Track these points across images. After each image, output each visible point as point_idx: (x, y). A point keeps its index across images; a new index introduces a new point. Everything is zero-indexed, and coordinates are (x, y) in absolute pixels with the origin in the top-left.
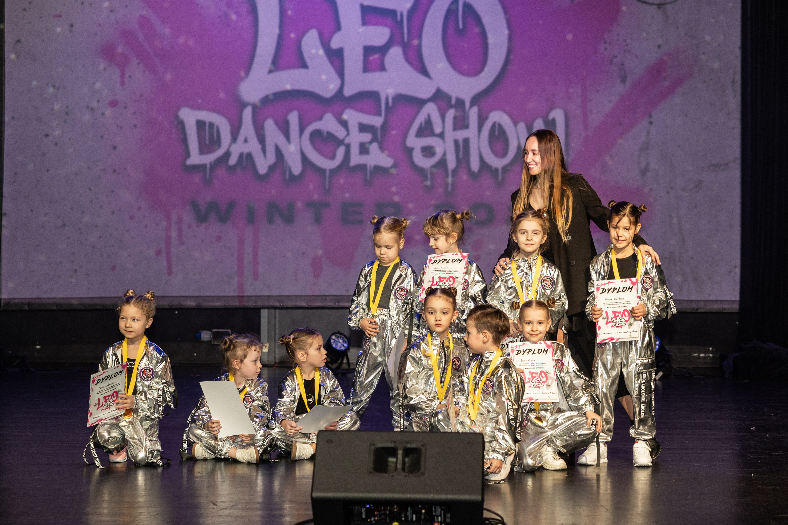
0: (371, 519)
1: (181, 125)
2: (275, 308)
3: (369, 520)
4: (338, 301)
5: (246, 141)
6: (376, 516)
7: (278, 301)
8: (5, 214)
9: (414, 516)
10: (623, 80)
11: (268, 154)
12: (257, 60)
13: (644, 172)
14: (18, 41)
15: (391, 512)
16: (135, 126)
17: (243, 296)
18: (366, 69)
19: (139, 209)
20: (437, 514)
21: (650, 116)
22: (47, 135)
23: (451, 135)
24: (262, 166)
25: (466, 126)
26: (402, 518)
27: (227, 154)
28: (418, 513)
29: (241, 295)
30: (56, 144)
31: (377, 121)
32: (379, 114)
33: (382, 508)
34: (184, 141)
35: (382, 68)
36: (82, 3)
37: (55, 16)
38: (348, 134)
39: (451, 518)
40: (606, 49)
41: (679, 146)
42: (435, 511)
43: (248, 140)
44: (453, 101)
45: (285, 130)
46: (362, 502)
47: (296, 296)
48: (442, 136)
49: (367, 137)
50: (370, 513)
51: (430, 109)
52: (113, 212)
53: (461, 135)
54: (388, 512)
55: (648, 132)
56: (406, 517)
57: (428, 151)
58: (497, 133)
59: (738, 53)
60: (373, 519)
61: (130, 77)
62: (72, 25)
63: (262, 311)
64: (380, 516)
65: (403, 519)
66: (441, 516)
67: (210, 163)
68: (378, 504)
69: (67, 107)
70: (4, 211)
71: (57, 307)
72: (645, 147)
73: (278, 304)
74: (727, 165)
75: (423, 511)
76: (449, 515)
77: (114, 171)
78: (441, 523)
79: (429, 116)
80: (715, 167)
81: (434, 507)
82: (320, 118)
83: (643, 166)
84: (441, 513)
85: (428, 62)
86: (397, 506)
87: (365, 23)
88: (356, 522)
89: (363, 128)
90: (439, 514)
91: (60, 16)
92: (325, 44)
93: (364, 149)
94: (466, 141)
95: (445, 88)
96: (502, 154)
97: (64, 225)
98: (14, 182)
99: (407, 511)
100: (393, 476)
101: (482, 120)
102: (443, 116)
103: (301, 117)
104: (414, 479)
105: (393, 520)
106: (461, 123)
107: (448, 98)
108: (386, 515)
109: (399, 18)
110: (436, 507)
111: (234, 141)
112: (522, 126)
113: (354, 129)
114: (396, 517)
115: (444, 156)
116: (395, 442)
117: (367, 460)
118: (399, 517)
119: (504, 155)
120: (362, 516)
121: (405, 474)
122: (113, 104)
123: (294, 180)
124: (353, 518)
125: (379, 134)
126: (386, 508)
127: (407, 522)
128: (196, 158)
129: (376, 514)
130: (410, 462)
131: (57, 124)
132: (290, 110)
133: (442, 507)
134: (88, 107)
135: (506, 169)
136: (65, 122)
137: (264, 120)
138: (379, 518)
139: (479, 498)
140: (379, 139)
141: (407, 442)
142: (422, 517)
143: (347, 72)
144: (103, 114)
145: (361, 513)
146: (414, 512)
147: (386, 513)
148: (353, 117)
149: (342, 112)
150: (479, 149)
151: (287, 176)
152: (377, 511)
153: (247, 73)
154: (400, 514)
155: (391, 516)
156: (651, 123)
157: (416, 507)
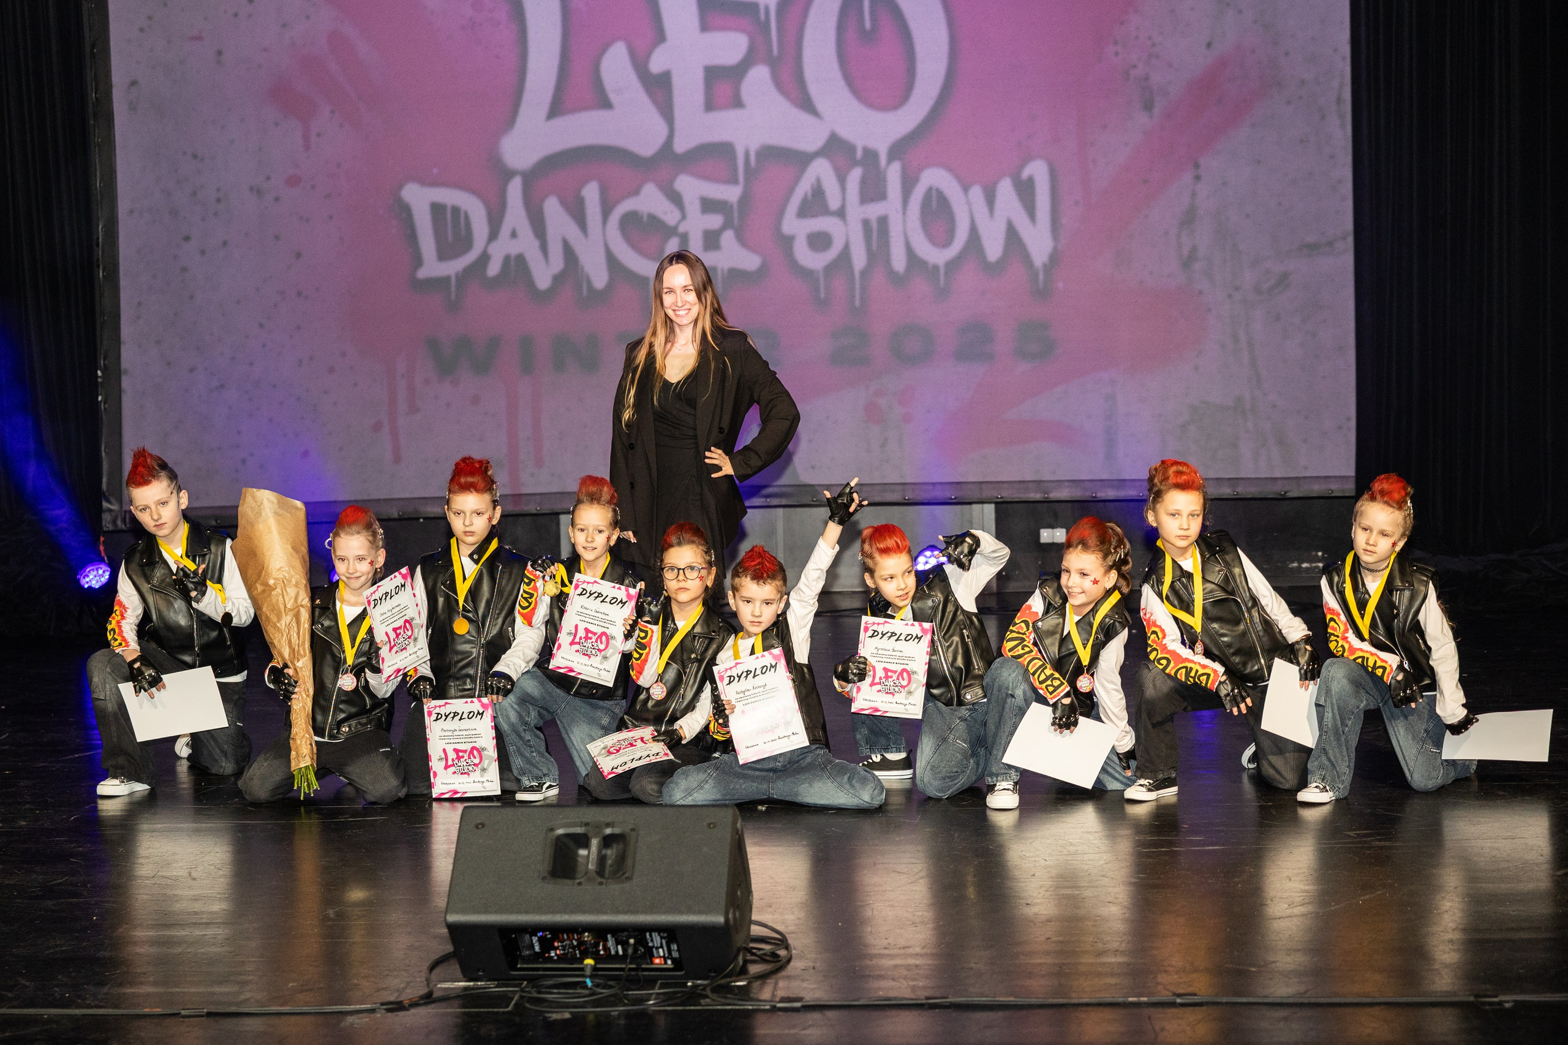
0: (549, 953)
1: (405, 212)
3: (547, 955)
5: (514, 235)
6: (556, 948)
8: (126, 372)
9: (620, 947)
10: (1148, 106)
11: (551, 255)
12: (527, 96)
13: (1188, 262)
14: (134, 83)
16: (331, 217)
17: (520, 495)
18: (710, 105)
19: (343, 355)
20: (656, 945)
21: (1197, 166)
22: (187, 239)
23: (856, 212)
24: (543, 278)
25: (882, 196)
26: (599, 951)
27: (484, 258)
28: (624, 944)
29: (517, 492)
31: (731, 193)
32: (735, 181)
33: (565, 937)
34: (412, 236)
35: (737, 103)
36: (236, 15)
37: (192, 39)
38: (684, 217)
39: (678, 950)
40: (1117, 54)
41: (1248, 216)
42: (652, 941)
43: (518, 233)
44: (859, 154)
45: (578, 212)
46: (533, 929)
48: (841, 213)
49: (715, 221)
50: (546, 945)
51: (821, 170)
52: (300, 363)
53: (874, 211)
54: (575, 943)
55: (1194, 194)
56: (605, 948)
57: (820, 241)
58: (934, 204)
59: (1346, 50)
60: (553, 954)
61: (319, 135)
62: (220, 53)
64: (564, 950)
65: (602, 952)
66: (662, 947)
67: (457, 275)
68: (558, 931)
70: (125, 364)
71: (216, 521)
72: (1189, 219)
74: (1330, 244)
75: (632, 941)
76: (674, 947)
77: (299, 294)
78: (665, 957)
79: (818, 180)
80: (1312, 248)
81: (648, 933)
82: (636, 192)
83: (1186, 251)
84: (661, 943)
85: (814, 89)
86: (589, 933)
87: (705, 27)
88: (526, 958)
89: (709, 205)
90: (659, 945)
91: (199, 38)
92: (640, 65)
93: (712, 240)
94: (883, 221)
95: (845, 133)
96: (943, 240)
97: (222, 386)
98: (139, 317)
99: (606, 940)
100: (580, 884)
101: (908, 184)
102: (842, 180)
103: (604, 192)
104: (614, 889)
105: (585, 955)
106: (873, 191)
107: (850, 148)
108: (574, 947)
109: (762, 16)
110: (653, 934)
111: (493, 235)
112: (976, 192)
113: (693, 207)
114: (591, 950)
115: (847, 247)
116: (587, 824)
117: (539, 856)
118: (594, 950)
119: (947, 243)
120: (534, 949)
121: (602, 880)
122: (293, 181)
123: (597, 298)
124: (521, 953)
125: (736, 215)
126: (570, 935)
127: (609, 957)
128: (432, 267)
129: (556, 944)
130: (614, 857)
131: (203, 219)
132: (585, 182)
133: (662, 934)
134: (251, 189)
135: (953, 265)
136: (216, 214)
137: (543, 200)
138: (562, 952)
139: (721, 919)
140: (736, 221)
141: (608, 825)
142: (630, 951)
143: (678, 113)
144: (277, 199)
145: (532, 946)
146: (617, 943)
147: (572, 944)
148: (690, 187)
149: (672, 181)
150: (905, 234)
151: (585, 292)
152: (558, 941)
153: (511, 121)
154: (597, 944)
155: (582, 947)
156: (1198, 178)
157: (619, 934)
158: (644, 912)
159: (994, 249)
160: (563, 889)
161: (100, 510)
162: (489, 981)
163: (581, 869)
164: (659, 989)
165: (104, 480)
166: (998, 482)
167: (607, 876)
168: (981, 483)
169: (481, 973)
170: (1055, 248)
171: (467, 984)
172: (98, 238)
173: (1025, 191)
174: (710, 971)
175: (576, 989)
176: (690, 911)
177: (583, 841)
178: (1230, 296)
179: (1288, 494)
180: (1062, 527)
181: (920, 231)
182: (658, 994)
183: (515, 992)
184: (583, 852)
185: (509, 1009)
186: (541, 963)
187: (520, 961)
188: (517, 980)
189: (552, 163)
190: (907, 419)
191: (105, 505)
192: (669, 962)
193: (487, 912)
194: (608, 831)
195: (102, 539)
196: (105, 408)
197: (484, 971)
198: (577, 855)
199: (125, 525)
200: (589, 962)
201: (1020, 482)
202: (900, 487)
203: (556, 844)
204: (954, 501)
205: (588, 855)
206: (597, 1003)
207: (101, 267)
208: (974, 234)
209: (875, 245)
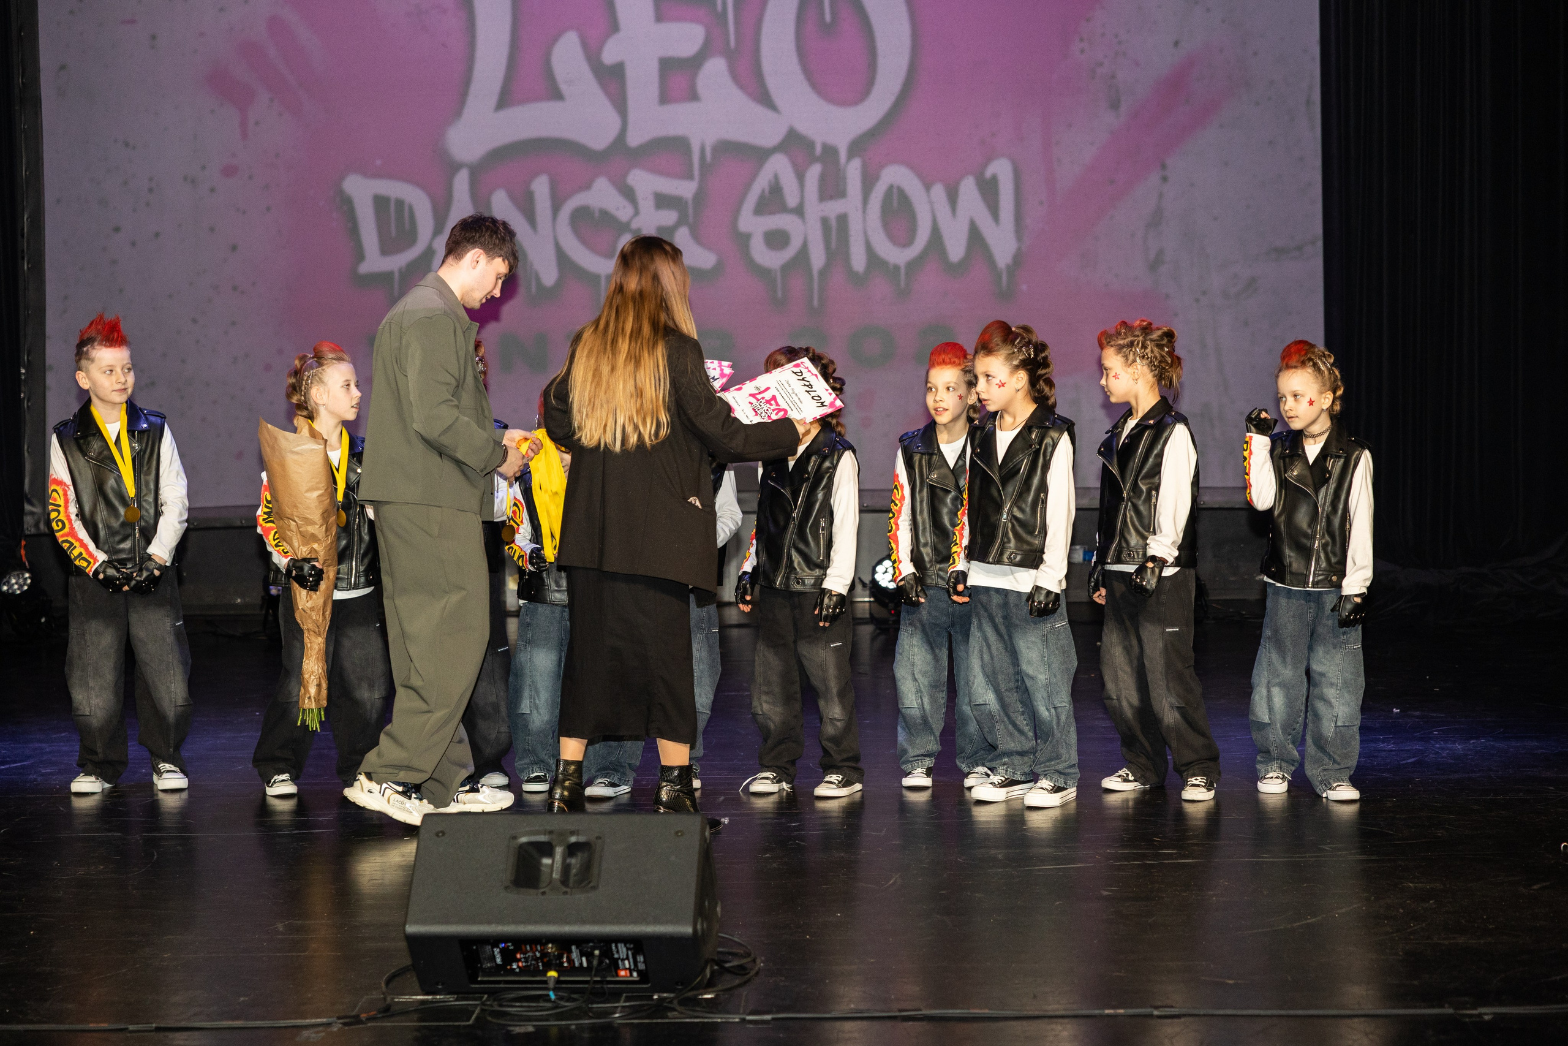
0: (511, 965)
1: (347, 205)
3: (509, 967)
6: (519, 960)
8: (51, 368)
9: (584, 959)
10: (1115, 105)
12: (475, 88)
13: (1154, 265)
14: (63, 67)
16: (268, 209)
18: (665, 98)
19: (280, 352)
20: (621, 957)
21: (1164, 167)
22: (117, 230)
23: (815, 210)
25: (841, 194)
26: (563, 963)
27: (428, 254)
28: (589, 956)
30: (134, 244)
31: (686, 189)
32: (690, 177)
33: (528, 948)
34: (353, 230)
35: (693, 96)
37: (125, 22)
38: (637, 213)
39: (645, 962)
40: (1082, 51)
41: (1215, 219)
42: (618, 952)
44: (818, 149)
45: (527, 207)
46: (494, 940)
48: (799, 211)
49: (668, 218)
50: (509, 957)
51: (779, 166)
52: (235, 359)
53: (833, 208)
54: (538, 955)
55: (1161, 195)
56: (570, 960)
57: (777, 240)
58: (895, 204)
59: (1315, 51)
60: (515, 967)
61: (257, 123)
62: (154, 37)
64: (525, 962)
65: (566, 965)
66: (627, 958)
67: (400, 270)
68: (520, 942)
69: (151, 179)
70: (48, 362)
72: (1156, 220)
74: (1299, 248)
75: (597, 952)
76: (641, 958)
77: (235, 288)
78: (630, 970)
79: (776, 177)
80: (1281, 253)
81: (613, 945)
82: (588, 186)
83: (1152, 254)
84: (627, 955)
85: (772, 83)
86: (552, 944)
87: (660, 17)
88: (487, 971)
89: (663, 201)
90: (625, 957)
91: (132, 22)
92: (592, 56)
94: (843, 219)
95: (804, 128)
96: (905, 239)
97: (153, 383)
98: (65, 312)
99: (570, 952)
100: (544, 893)
101: (869, 181)
102: (800, 177)
103: (554, 186)
104: (580, 898)
105: (548, 967)
106: (832, 188)
107: (810, 145)
108: (536, 959)
109: (719, 7)
110: (619, 945)
111: (438, 230)
112: (939, 191)
113: (646, 204)
114: (554, 962)
115: (805, 246)
116: (551, 832)
117: (503, 866)
118: (558, 963)
119: (907, 243)
120: (495, 961)
121: (565, 889)
122: (229, 171)
123: (547, 294)
124: (482, 965)
125: (690, 211)
126: (534, 946)
127: (573, 969)
128: (374, 262)
129: (518, 957)
130: (578, 866)
131: (134, 210)
132: (535, 175)
133: (628, 945)
134: (185, 178)
135: (914, 266)
136: (148, 205)
137: (490, 193)
138: (524, 964)
139: (689, 930)
140: (691, 220)
141: (572, 833)
142: (595, 962)
143: (630, 105)
144: (212, 190)
145: (494, 958)
146: (581, 957)
147: (535, 955)
148: (643, 182)
149: (624, 176)
150: (865, 233)
151: (534, 289)
152: (521, 954)
153: (458, 113)
154: (560, 957)
155: (545, 960)
156: (1165, 179)
157: (584, 945)
158: (611, 923)
159: (956, 250)
160: (528, 898)
161: (21, 512)
162: (448, 994)
163: (544, 878)
164: (625, 1002)
165: (27, 481)
167: (571, 885)
169: (440, 987)
170: (1019, 249)
171: (426, 997)
172: (23, 229)
173: (989, 190)
174: (677, 984)
175: (538, 1002)
176: (657, 921)
177: (546, 849)
178: (1197, 300)
181: (881, 231)
182: (623, 1007)
183: (478, 1005)
184: (547, 861)
185: (471, 1022)
186: (501, 976)
187: (480, 974)
188: (476, 993)
189: (501, 155)
190: (866, 424)
191: (27, 507)
192: (635, 974)
193: (447, 923)
194: (573, 839)
195: (23, 543)
196: (28, 406)
197: (443, 986)
198: (540, 864)
200: (553, 974)
203: (519, 853)
205: (552, 864)
206: (560, 1016)
207: (26, 259)
208: (936, 236)
209: (833, 245)
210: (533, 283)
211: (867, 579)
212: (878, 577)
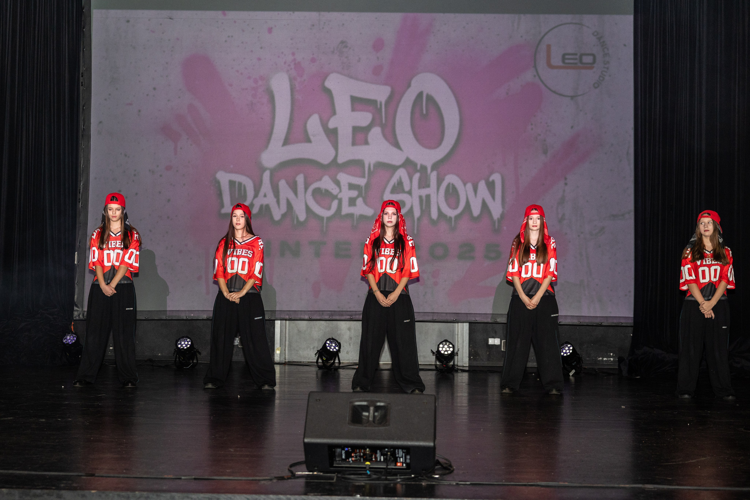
0: (349, 459)
1: (217, 184)
2: (286, 320)
3: (347, 460)
4: (332, 315)
5: (265, 196)
6: (352, 457)
7: (288, 314)
9: (382, 457)
10: (545, 152)
11: (281, 206)
12: (274, 136)
13: (561, 220)
14: (101, 122)
15: (365, 454)
16: (184, 185)
18: (354, 144)
19: (186, 246)
21: (566, 179)
23: (417, 192)
24: (277, 215)
25: (428, 186)
26: (372, 459)
28: (385, 455)
31: (362, 182)
32: (363, 177)
33: (358, 451)
34: (220, 195)
35: (366, 143)
36: (147, 95)
37: (128, 104)
38: (340, 191)
39: (410, 459)
40: (532, 129)
41: (587, 201)
42: (398, 454)
43: (267, 195)
44: (419, 167)
45: (294, 187)
46: (342, 447)
47: (301, 311)
48: (410, 193)
49: (354, 193)
50: (348, 455)
51: (402, 173)
53: (424, 192)
54: (362, 454)
55: (564, 191)
56: (376, 458)
58: (451, 191)
59: (632, 132)
60: (350, 460)
61: (181, 148)
62: (140, 111)
63: (276, 322)
64: (356, 457)
65: (374, 459)
66: (402, 457)
68: (355, 448)
69: (135, 171)
72: (562, 201)
73: (287, 317)
74: (623, 215)
75: (389, 453)
76: (408, 457)
77: (168, 217)
78: (403, 463)
79: (400, 178)
80: (615, 217)
81: (397, 450)
82: (320, 179)
83: (560, 216)
84: (402, 455)
85: (400, 138)
86: (368, 449)
87: (353, 109)
88: (338, 462)
89: (352, 187)
90: (401, 456)
91: (131, 104)
92: (324, 125)
93: (352, 202)
94: (428, 197)
95: (412, 158)
96: (455, 206)
99: (376, 453)
100: (366, 426)
101: (440, 181)
102: (411, 178)
103: (305, 178)
104: (382, 428)
105: (366, 460)
106: (424, 183)
107: (415, 165)
108: (360, 456)
109: (379, 106)
110: (399, 450)
111: (256, 196)
112: (469, 186)
113: (345, 187)
114: (368, 458)
115: (411, 207)
116: (367, 401)
117: (347, 414)
118: (370, 458)
119: (456, 207)
120: (342, 457)
122: (168, 168)
123: (300, 225)
124: (336, 459)
125: (363, 191)
126: (360, 450)
127: (377, 462)
129: (353, 455)
130: (379, 416)
131: (127, 183)
132: (297, 174)
133: (403, 451)
134: (150, 171)
135: (458, 217)
136: (133, 181)
137: (279, 181)
138: (355, 459)
139: (432, 444)
140: (363, 195)
141: (377, 401)
142: (388, 458)
143: (340, 146)
144: (161, 176)
145: (342, 455)
146: (382, 454)
147: (360, 455)
148: (344, 178)
149: (336, 175)
150: (438, 203)
151: (295, 222)
152: (354, 453)
153: (266, 146)
154: (371, 456)
155: (365, 457)
156: (566, 184)
157: (383, 450)
159: (476, 211)
160: (358, 428)
161: (73, 310)
162: (320, 472)
163: (365, 421)
165: (76, 297)
166: (474, 314)
167: (378, 424)
168: (467, 314)
170: (503, 212)
171: (309, 473)
172: (80, 190)
173: (491, 186)
174: (423, 470)
176: (418, 440)
177: (366, 408)
178: (579, 236)
179: (602, 324)
180: (498, 338)
181: (444, 202)
183: (335, 476)
184: (365, 414)
185: (334, 480)
186: (344, 464)
187: (335, 463)
189: (285, 165)
190: (436, 284)
191: (75, 308)
192: (404, 465)
193: (323, 438)
194: (378, 404)
195: (73, 323)
196: (78, 265)
197: (317, 467)
198: (362, 415)
199: (84, 317)
200: (368, 463)
201: (484, 314)
202: (432, 314)
203: (353, 409)
204: (455, 321)
205: (368, 415)
207: (80, 203)
208: (468, 204)
209: (424, 207)
210: (295, 220)
211: (435, 350)
212: (440, 349)
